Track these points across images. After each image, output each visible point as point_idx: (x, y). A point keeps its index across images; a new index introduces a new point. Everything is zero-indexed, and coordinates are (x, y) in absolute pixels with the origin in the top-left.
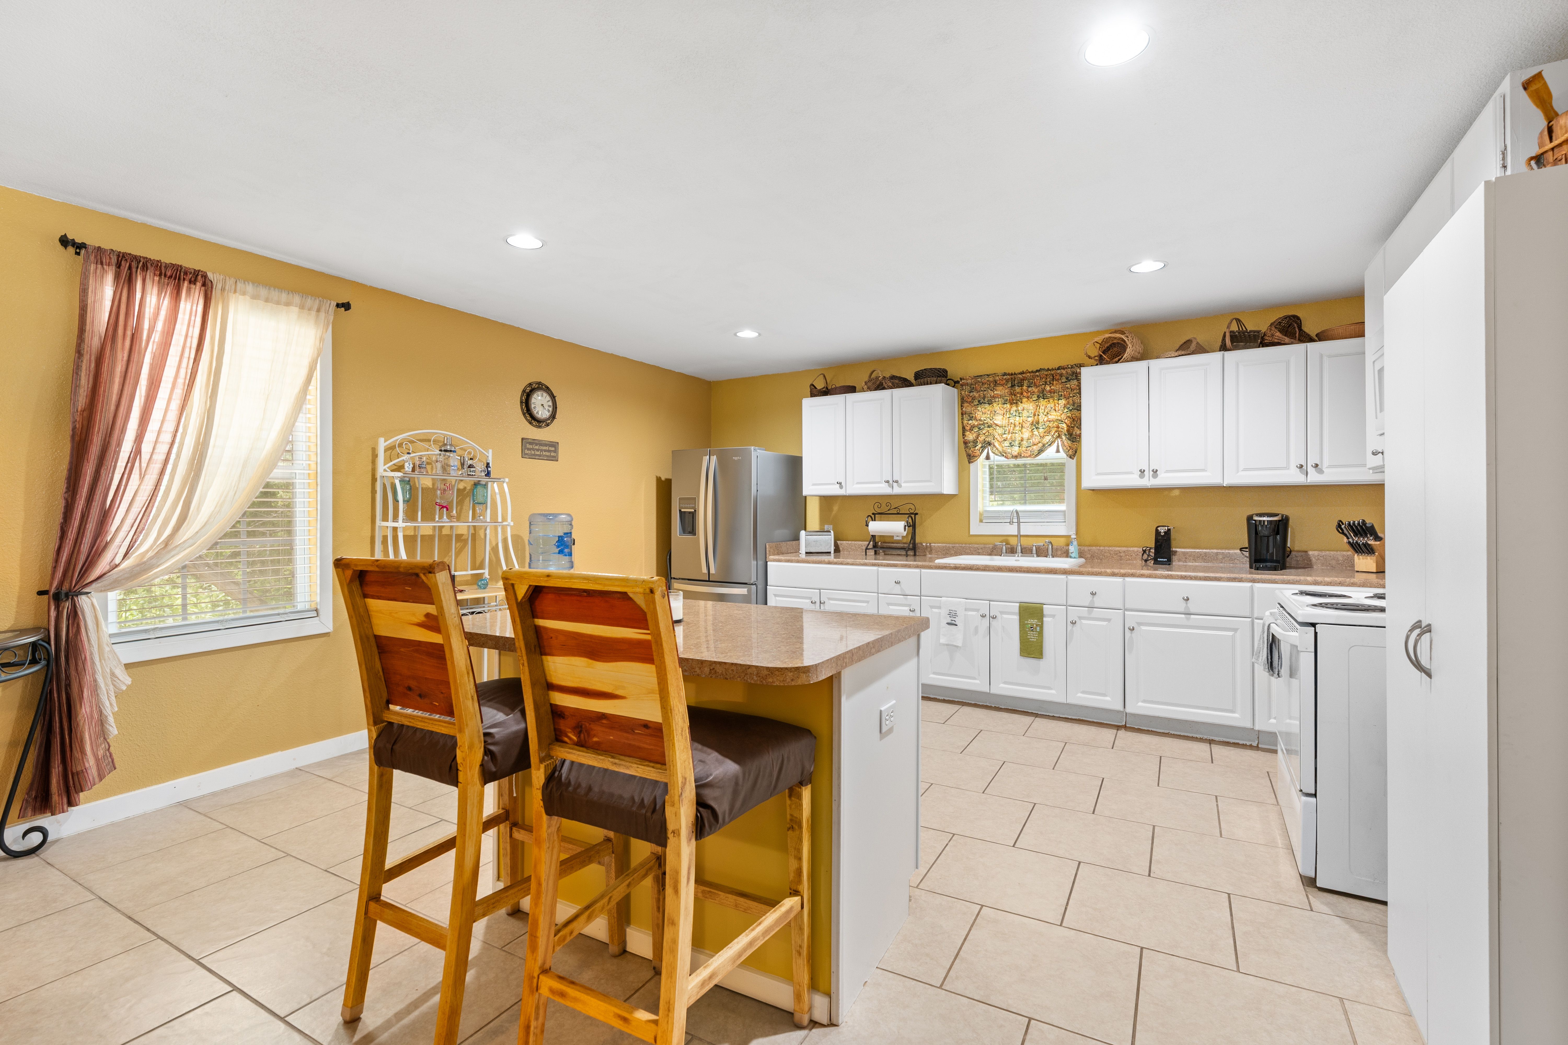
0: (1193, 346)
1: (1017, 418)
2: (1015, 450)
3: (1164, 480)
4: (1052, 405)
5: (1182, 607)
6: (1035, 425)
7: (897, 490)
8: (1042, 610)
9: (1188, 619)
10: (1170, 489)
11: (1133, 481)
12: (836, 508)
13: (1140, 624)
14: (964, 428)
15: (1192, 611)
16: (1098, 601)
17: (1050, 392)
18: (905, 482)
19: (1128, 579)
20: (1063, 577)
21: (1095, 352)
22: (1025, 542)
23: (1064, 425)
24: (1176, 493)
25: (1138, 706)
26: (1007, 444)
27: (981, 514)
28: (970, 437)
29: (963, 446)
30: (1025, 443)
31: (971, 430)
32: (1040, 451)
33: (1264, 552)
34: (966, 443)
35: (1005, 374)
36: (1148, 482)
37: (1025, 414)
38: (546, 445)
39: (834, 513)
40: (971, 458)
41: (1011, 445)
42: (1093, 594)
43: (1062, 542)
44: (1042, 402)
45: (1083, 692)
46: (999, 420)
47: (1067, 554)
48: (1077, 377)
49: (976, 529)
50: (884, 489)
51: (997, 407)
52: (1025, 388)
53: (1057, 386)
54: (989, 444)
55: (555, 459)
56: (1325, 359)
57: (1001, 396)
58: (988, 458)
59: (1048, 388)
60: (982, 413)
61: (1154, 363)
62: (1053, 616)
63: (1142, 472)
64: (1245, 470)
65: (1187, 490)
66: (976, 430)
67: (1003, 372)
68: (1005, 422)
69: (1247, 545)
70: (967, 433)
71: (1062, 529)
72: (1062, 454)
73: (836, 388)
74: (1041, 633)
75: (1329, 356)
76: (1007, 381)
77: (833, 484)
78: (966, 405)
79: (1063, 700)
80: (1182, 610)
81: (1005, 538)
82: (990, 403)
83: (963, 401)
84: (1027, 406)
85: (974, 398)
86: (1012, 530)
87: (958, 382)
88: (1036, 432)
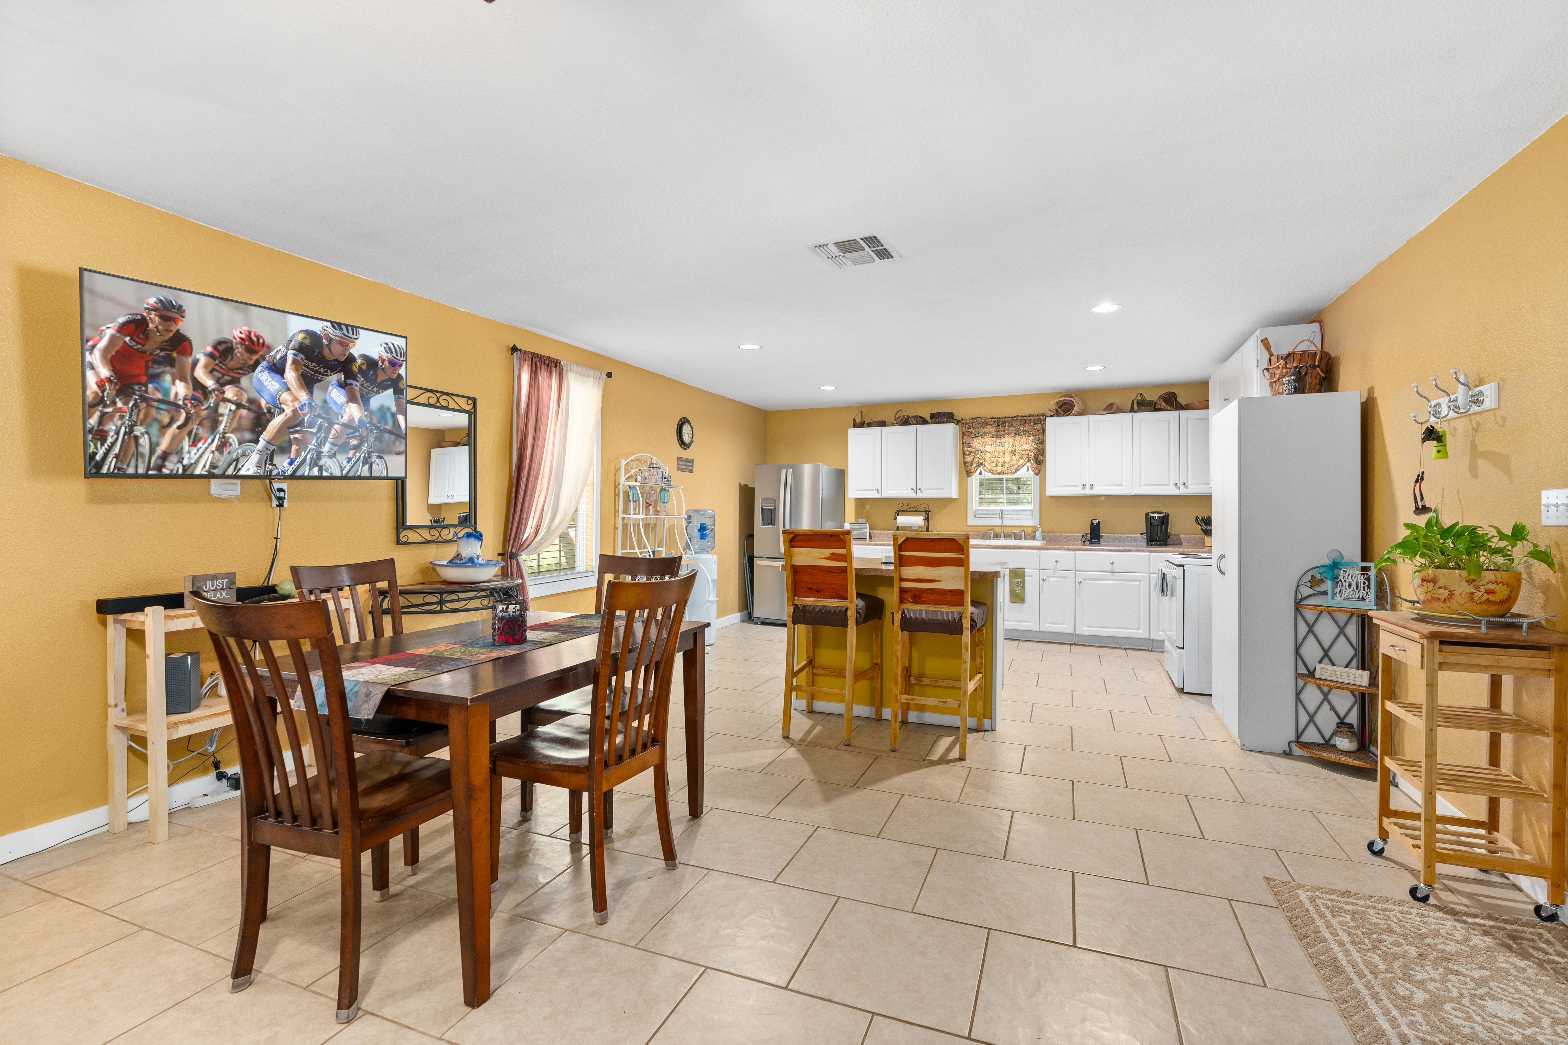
0: (1114, 408)
1: (1001, 448)
2: (999, 469)
3: (1098, 490)
4: (1025, 440)
5: (1109, 568)
6: (1013, 452)
7: (920, 495)
8: (1024, 572)
9: (1113, 575)
10: (1099, 496)
11: (1078, 491)
12: (868, 507)
13: (1084, 579)
14: (964, 454)
15: (1115, 570)
16: (1059, 566)
17: (1023, 431)
18: (926, 489)
19: (1077, 552)
20: (1038, 551)
21: (1053, 407)
22: (1007, 530)
23: (1032, 454)
24: (1103, 498)
25: (1084, 630)
26: (994, 464)
27: (975, 512)
28: (969, 459)
29: (963, 465)
30: (1006, 465)
31: (969, 454)
32: (1017, 470)
33: (1155, 535)
34: (965, 463)
35: (993, 418)
36: (1087, 492)
37: (1006, 445)
38: (688, 462)
39: (866, 510)
40: (969, 473)
41: (997, 466)
42: (1057, 562)
43: (1029, 530)
44: (1018, 437)
45: (1050, 623)
46: (988, 448)
47: (1034, 538)
48: (1042, 422)
49: (972, 521)
50: (912, 495)
51: (987, 439)
52: (1006, 427)
53: (1027, 427)
54: (982, 464)
55: (691, 471)
56: (1189, 420)
57: (990, 433)
58: (981, 474)
59: (1022, 428)
60: (977, 443)
61: (1091, 417)
62: (1031, 576)
63: (1084, 485)
64: (1144, 485)
65: (1109, 497)
66: (973, 454)
67: (991, 416)
68: (993, 450)
69: (1145, 531)
70: (966, 457)
71: (1030, 521)
72: (1031, 472)
73: (873, 422)
74: (1023, 587)
75: (1192, 420)
76: (994, 422)
77: (872, 490)
78: (965, 437)
79: (1037, 629)
80: (1110, 570)
81: (992, 528)
82: (982, 436)
83: (963, 434)
84: (1008, 440)
85: (971, 433)
86: (997, 522)
87: (960, 421)
88: (1014, 458)
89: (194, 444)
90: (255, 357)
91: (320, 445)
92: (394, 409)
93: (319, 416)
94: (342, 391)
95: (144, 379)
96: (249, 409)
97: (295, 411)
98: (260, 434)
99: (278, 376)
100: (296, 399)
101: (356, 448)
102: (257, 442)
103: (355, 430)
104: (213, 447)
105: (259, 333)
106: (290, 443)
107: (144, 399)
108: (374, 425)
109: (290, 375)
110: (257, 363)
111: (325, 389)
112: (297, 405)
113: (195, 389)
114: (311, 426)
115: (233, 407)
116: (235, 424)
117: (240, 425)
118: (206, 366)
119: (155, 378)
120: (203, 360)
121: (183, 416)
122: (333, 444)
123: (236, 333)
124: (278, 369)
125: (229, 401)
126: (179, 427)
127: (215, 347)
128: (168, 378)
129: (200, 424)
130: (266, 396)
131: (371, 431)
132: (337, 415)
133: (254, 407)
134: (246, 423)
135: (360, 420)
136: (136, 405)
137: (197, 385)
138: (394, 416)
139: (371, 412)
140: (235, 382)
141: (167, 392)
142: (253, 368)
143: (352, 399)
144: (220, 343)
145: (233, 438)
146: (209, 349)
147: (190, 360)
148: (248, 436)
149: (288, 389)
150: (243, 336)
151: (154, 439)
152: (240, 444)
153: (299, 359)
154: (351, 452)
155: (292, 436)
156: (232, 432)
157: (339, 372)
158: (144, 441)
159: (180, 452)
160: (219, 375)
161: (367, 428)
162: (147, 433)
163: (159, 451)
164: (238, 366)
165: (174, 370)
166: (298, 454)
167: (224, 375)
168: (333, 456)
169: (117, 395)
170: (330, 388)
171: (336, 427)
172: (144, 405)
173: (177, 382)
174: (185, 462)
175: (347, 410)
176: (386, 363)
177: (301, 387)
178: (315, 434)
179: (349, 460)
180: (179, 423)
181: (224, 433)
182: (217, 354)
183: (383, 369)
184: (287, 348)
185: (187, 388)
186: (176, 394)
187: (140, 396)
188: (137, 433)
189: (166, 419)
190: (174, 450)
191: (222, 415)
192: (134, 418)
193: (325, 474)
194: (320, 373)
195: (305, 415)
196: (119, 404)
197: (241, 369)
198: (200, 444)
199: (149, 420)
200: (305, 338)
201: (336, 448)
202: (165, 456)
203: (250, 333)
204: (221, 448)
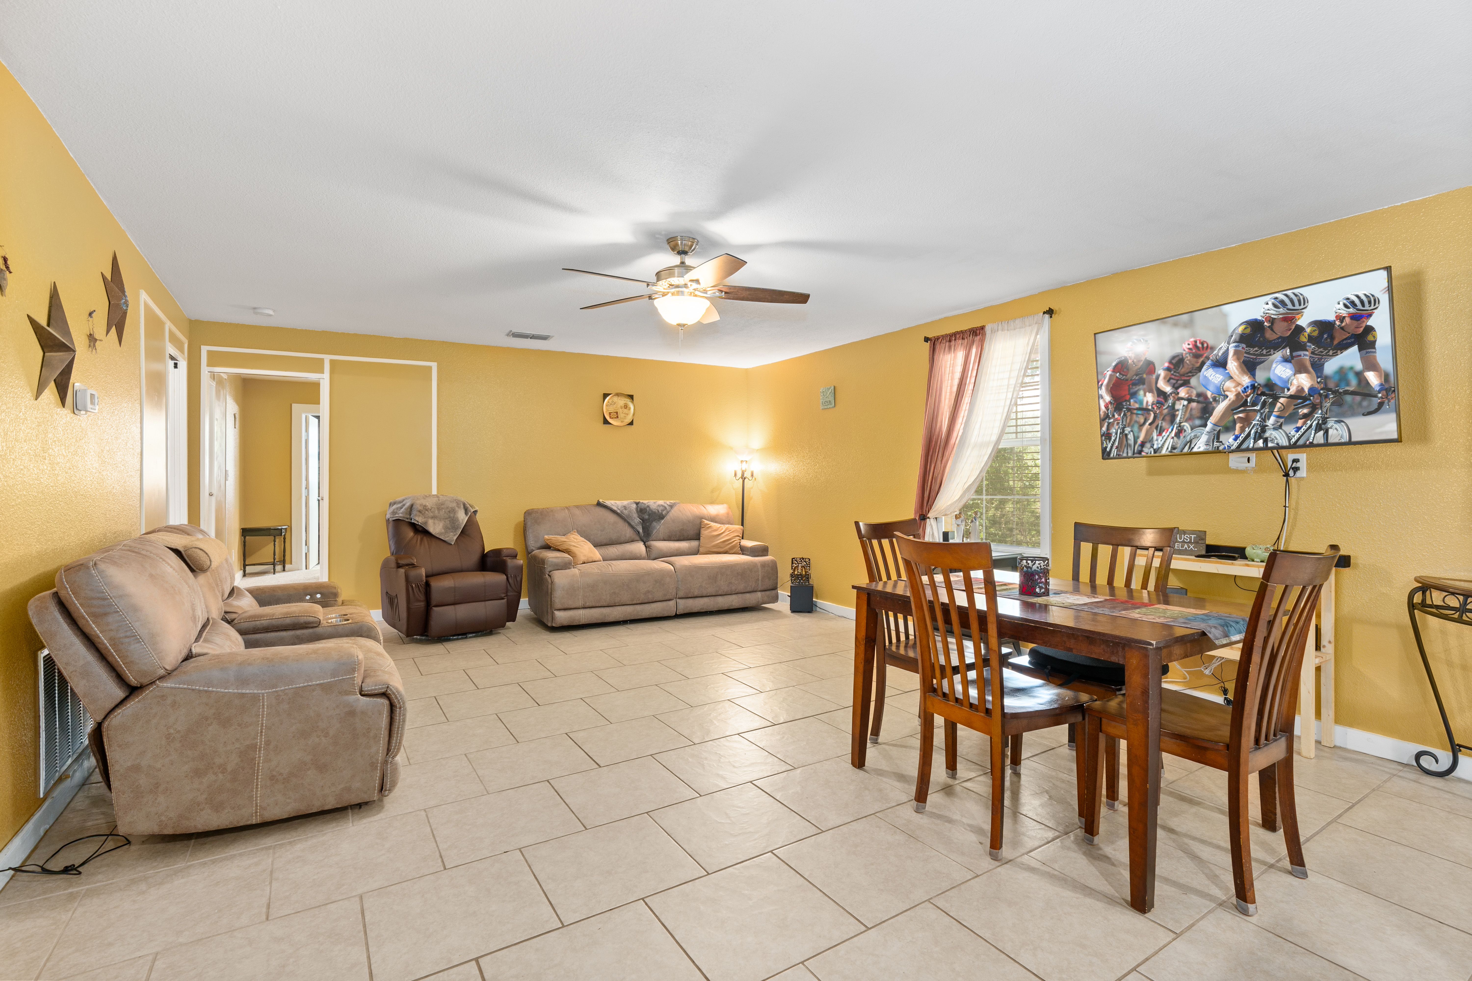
89: (1160, 434)
90: (1201, 359)
91: (1264, 420)
92: (1359, 366)
93: (1263, 394)
94: (1288, 365)
95: (1128, 397)
96: (1198, 402)
97: (1238, 395)
98: (1207, 419)
99: (1221, 370)
100: (1238, 384)
101: (1306, 416)
102: (1205, 425)
103: (1305, 399)
104: (1173, 434)
105: (1203, 339)
106: (1234, 422)
107: (1129, 410)
108: (1330, 390)
109: (1233, 365)
110: (1203, 364)
111: (1269, 368)
112: (1240, 389)
113: (1158, 396)
114: (1254, 404)
115: (1186, 403)
116: (1187, 415)
117: (1191, 415)
118: (1165, 378)
119: (1134, 395)
120: (1162, 373)
121: (1152, 415)
122: (1278, 417)
123: (1183, 348)
124: (1221, 364)
125: (1182, 399)
126: (1150, 424)
127: (1170, 362)
128: (1141, 393)
129: (1163, 419)
130: (1212, 388)
131: (1327, 396)
132: (1283, 390)
133: (1201, 399)
134: (1196, 413)
135: (1311, 389)
136: (1125, 415)
137: (1161, 393)
138: (1359, 375)
139: (1326, 378)
140: (1186, 383)
141: (1141, 402)
142: (1200, 369)
143: (1300, 369)
144: (1174, 358)
145: (1186, 426)
146: (1166, 365)
147: (1154, 377)
148: (1198, 422)
149: (1231, 378)
150: (1190, 346)
151: (1136, 434)
152: (1192, 429)
153: (1240, 348)
154: (1300, 423)
155: (1236, 417)
156: (1186, 421)
157: (1284, 348)
158: (1131, 437)
159: (1151, 441)
160: (1174, 381)
161: (1320, 395)
162: (1132, 431)
163: (1139, 441)
164: (1188, 371)
165: (1145, 386)
166: (1242, 430)
167: (1178, 380)
168: (1278, 427)
169: (1115, 411)
170: (1274, 365)
171: (1282, 400)
172: (1129, 414)
173: (1147, 394)
174: (1155, 447)
175: (1295, 382)
176: (1348, 320)
177: (1243, 372)
178: (1259, 411)
179: (1298, 429)
180: (1150, 421)
181: (1180, 423)
182: (1172, 367)
183: (1342, 328)
184: (1229, 343)
185: (1154, 397)
186: (1147, 402)
187: (1126, 408)
188: (1126, 432)
189: (1142, 421)
190: (1148, 440)
191: (1178, 410)
192: (1124, 423)
193: (1270, 445)
194: (1262, 355)
195: (1248, 396)
196: (1116, 416)
197: (1190, 372)
198: (1164, 434)
199: (1133, 422)
200: (1245, 328)
201: (1282, 420)
202: (1143, 444)
203: (1196, 342)
204: (1178, 435)
